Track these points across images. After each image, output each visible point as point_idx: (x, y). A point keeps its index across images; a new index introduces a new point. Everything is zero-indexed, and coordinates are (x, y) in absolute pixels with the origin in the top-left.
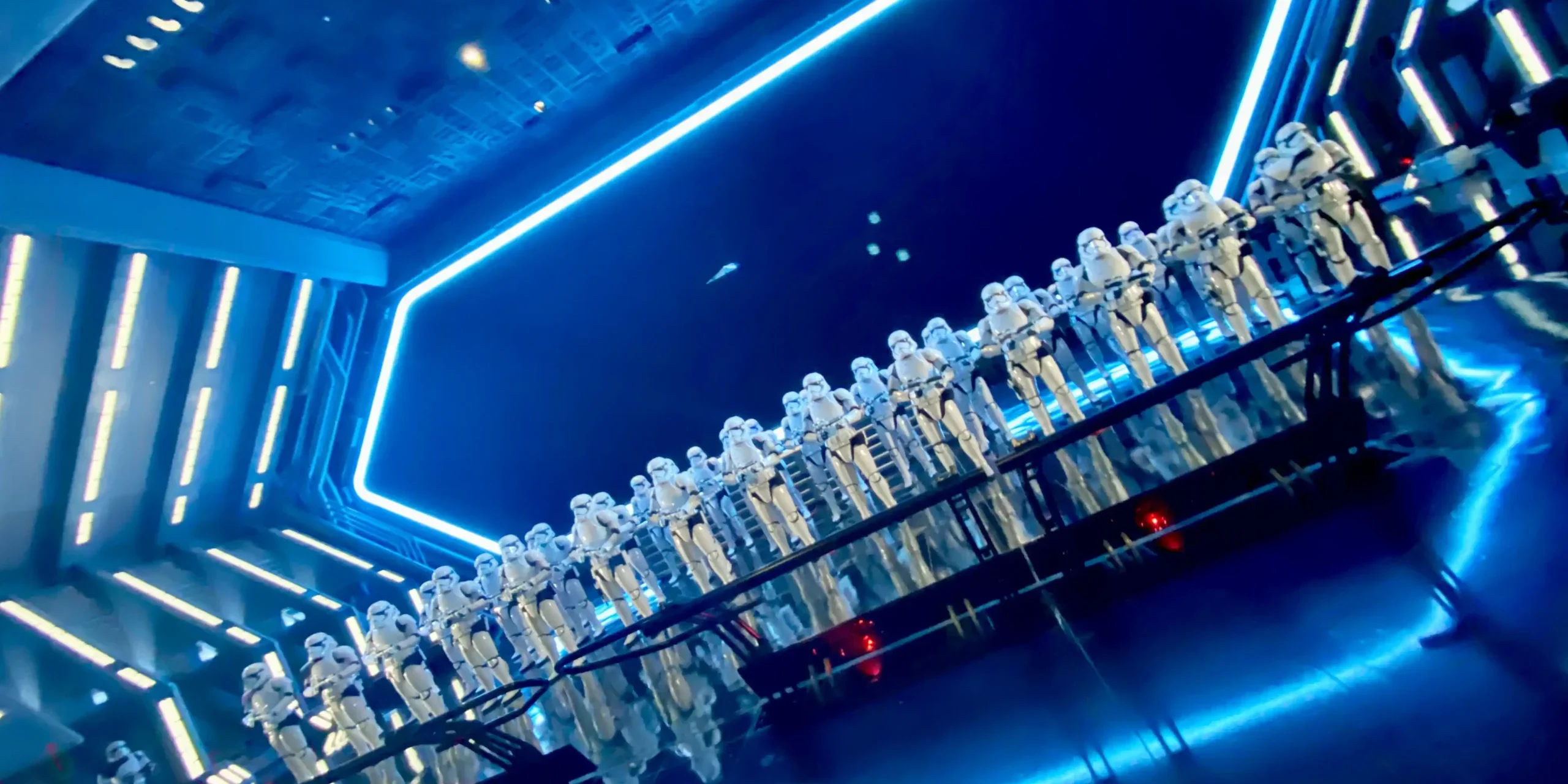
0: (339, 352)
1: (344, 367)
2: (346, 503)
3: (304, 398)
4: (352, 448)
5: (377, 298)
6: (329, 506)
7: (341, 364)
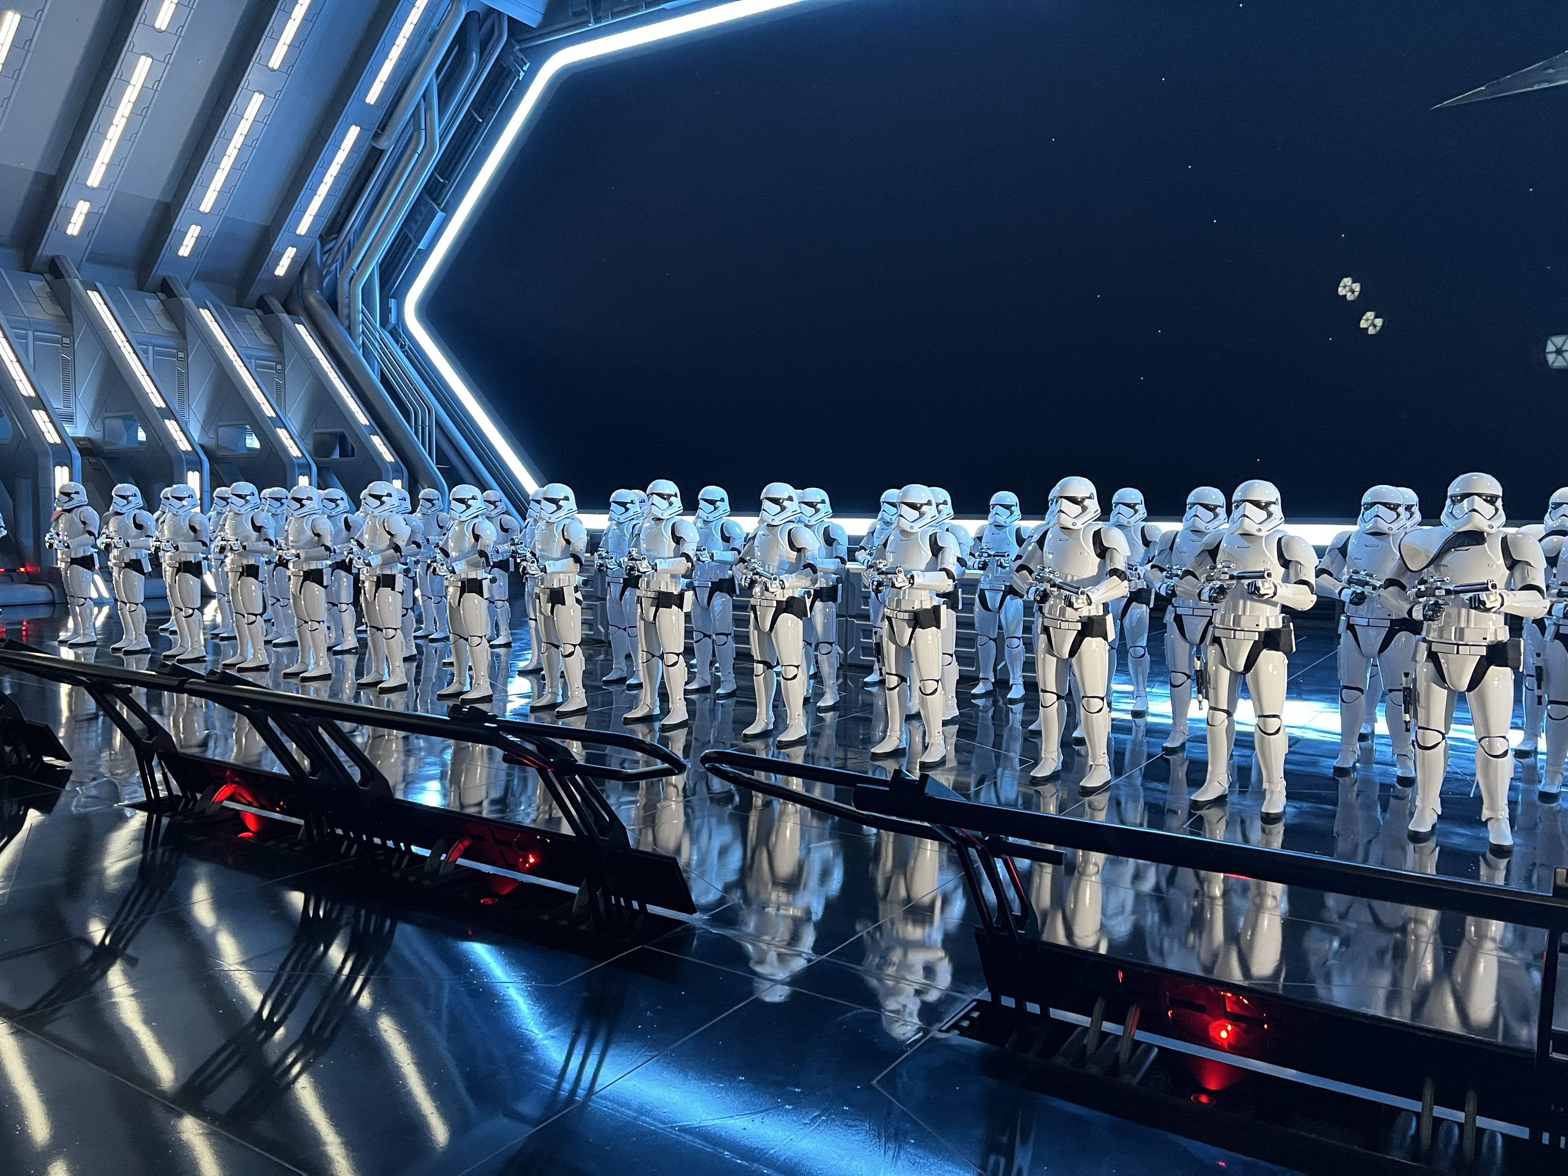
1: (440, 133)
4: (419, 250)
5: (519, 42)
6: (361, 316)
7: (440, 122)
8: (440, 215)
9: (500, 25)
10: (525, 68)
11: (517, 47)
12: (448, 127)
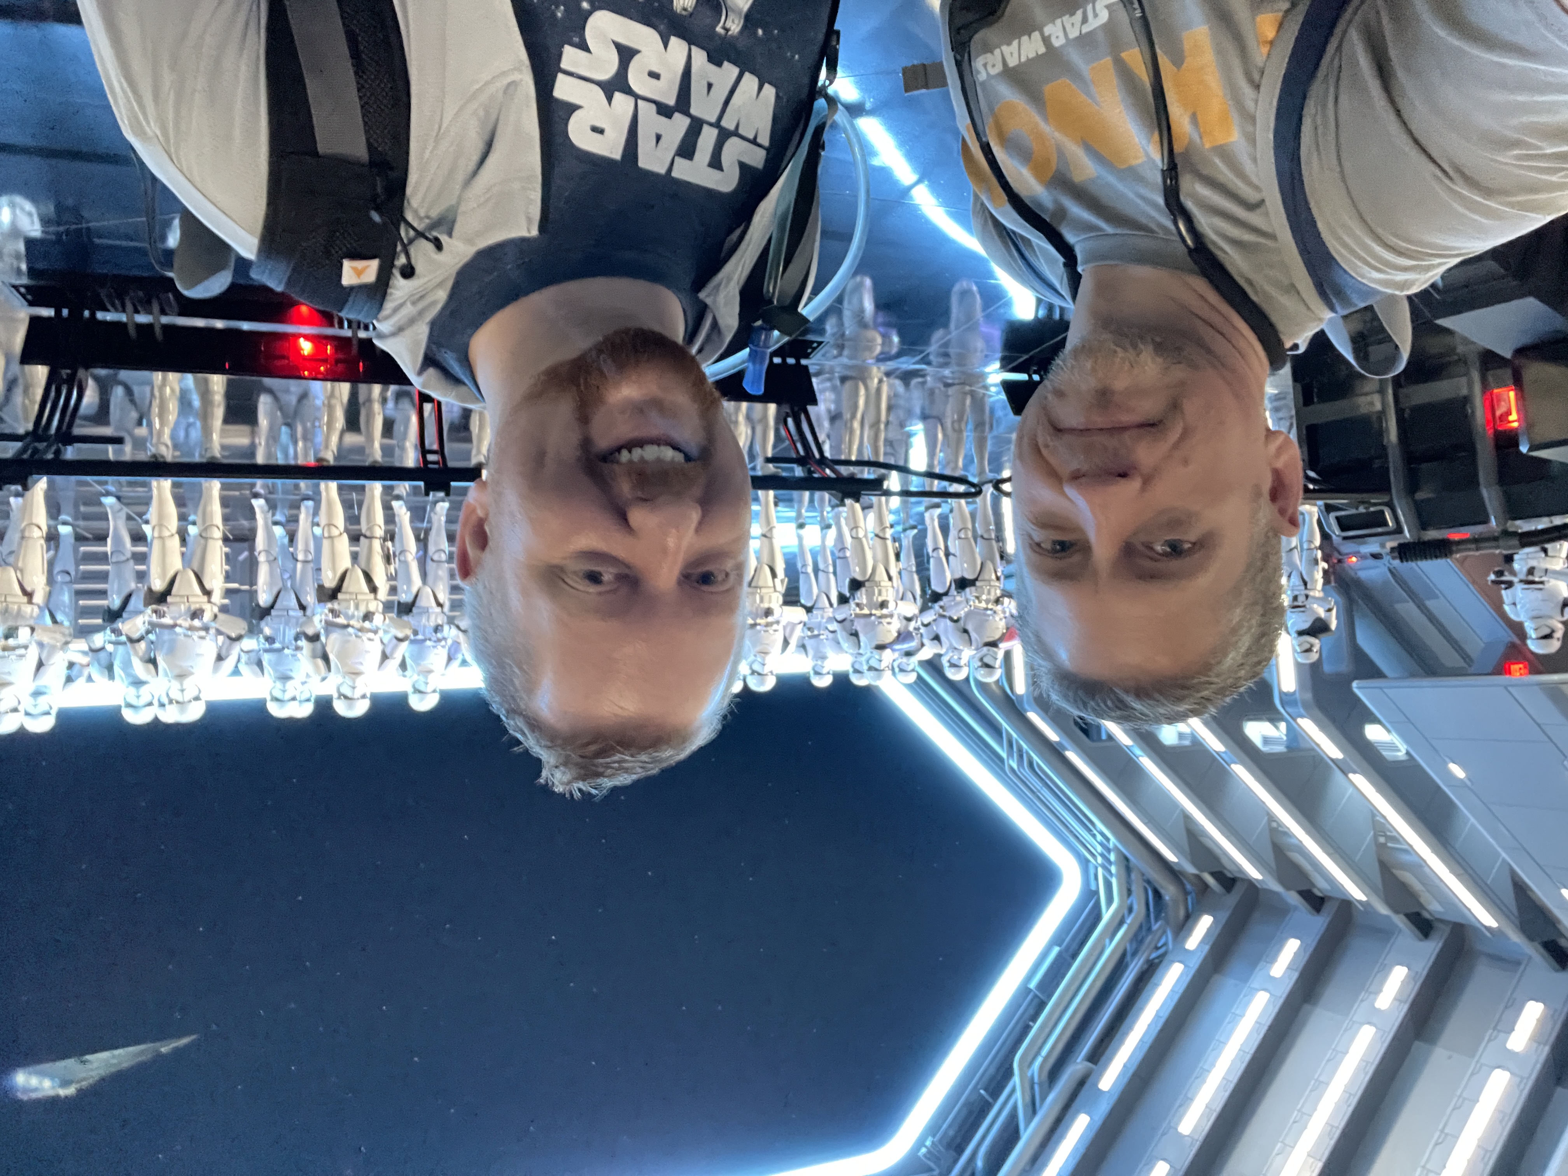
1: (1016, 1092)
3: (1088, 1058)
4: (1060, 945)
6: (1113, 869)
7: (1018, 1094)
8: (1032, 985)
10: (924, 1150)
12: (1013, 1091)
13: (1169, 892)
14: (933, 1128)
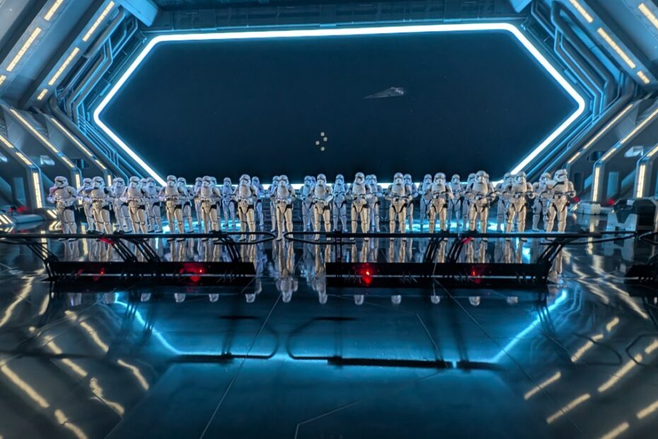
0: (113, 46)
1: (112, 53)
2: (86, 119)
3: (86, 59)
4: (100, 96)
5: (142, 30)
6: (78, 118)
7: (111, 53)
8: (109, 85)
9: (135, 23)
10: (145, 39)
11: (141, 32)
12: (113, 54)
13: (56, 109)
14: (143, 46)
